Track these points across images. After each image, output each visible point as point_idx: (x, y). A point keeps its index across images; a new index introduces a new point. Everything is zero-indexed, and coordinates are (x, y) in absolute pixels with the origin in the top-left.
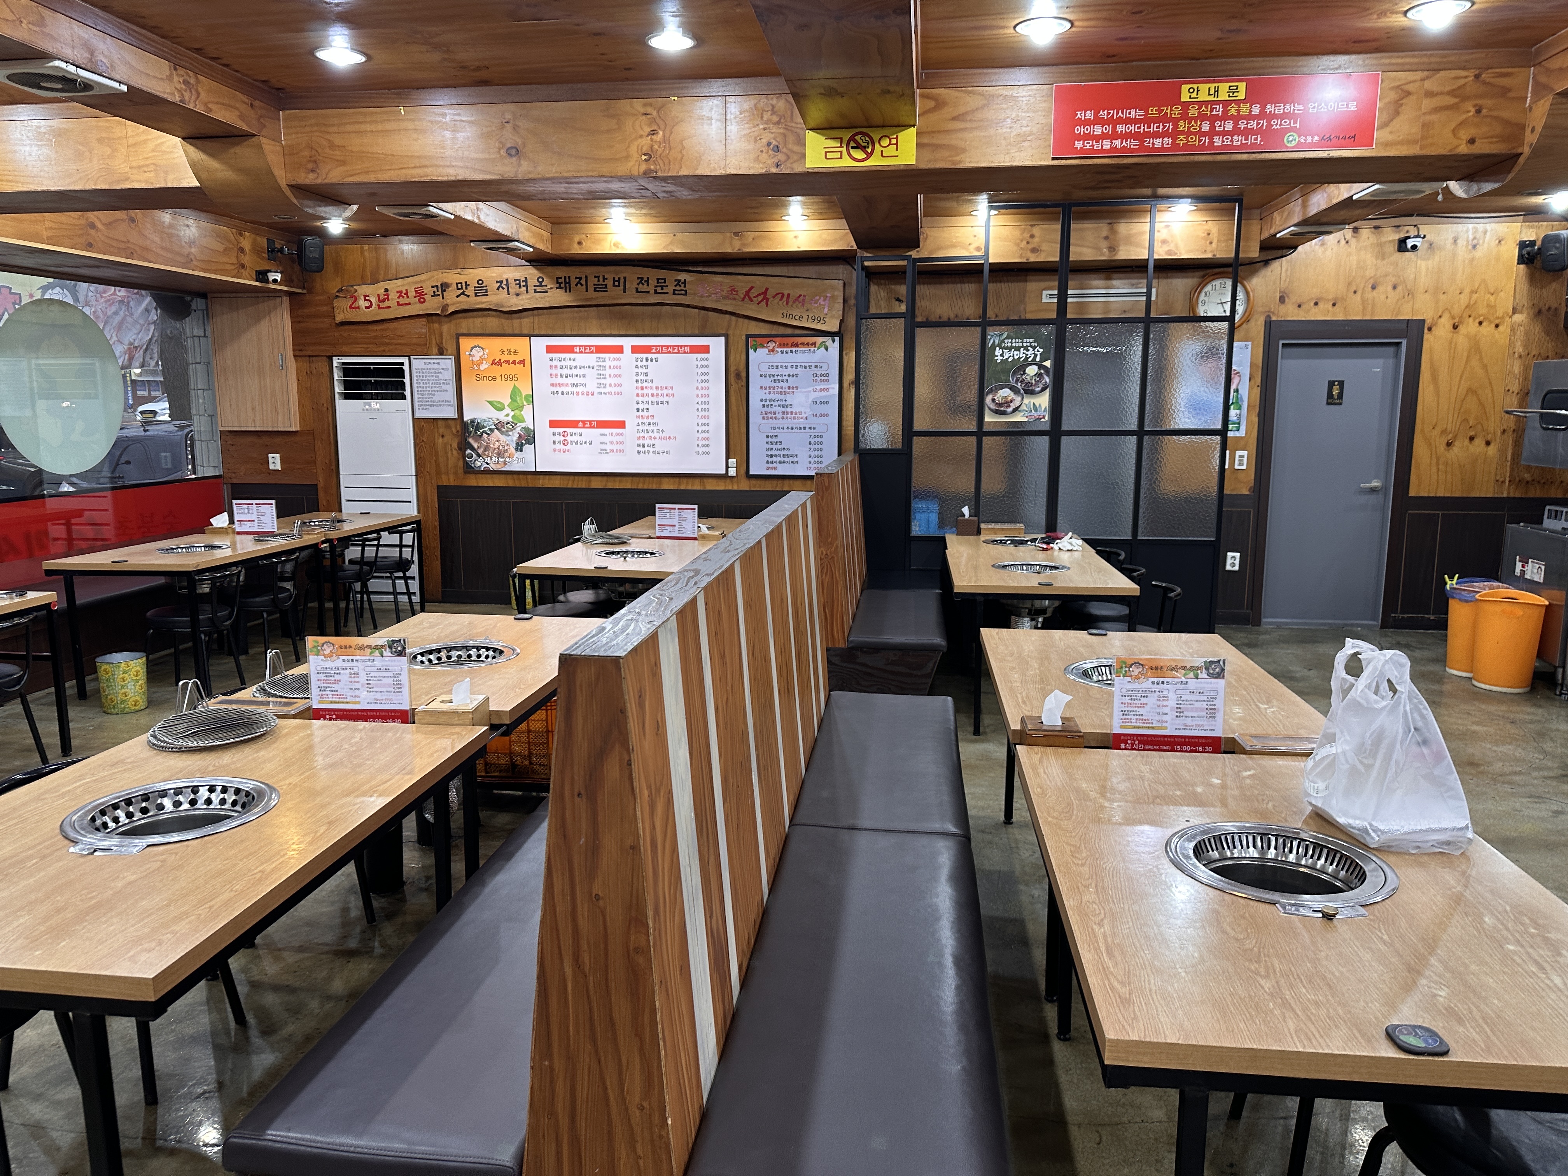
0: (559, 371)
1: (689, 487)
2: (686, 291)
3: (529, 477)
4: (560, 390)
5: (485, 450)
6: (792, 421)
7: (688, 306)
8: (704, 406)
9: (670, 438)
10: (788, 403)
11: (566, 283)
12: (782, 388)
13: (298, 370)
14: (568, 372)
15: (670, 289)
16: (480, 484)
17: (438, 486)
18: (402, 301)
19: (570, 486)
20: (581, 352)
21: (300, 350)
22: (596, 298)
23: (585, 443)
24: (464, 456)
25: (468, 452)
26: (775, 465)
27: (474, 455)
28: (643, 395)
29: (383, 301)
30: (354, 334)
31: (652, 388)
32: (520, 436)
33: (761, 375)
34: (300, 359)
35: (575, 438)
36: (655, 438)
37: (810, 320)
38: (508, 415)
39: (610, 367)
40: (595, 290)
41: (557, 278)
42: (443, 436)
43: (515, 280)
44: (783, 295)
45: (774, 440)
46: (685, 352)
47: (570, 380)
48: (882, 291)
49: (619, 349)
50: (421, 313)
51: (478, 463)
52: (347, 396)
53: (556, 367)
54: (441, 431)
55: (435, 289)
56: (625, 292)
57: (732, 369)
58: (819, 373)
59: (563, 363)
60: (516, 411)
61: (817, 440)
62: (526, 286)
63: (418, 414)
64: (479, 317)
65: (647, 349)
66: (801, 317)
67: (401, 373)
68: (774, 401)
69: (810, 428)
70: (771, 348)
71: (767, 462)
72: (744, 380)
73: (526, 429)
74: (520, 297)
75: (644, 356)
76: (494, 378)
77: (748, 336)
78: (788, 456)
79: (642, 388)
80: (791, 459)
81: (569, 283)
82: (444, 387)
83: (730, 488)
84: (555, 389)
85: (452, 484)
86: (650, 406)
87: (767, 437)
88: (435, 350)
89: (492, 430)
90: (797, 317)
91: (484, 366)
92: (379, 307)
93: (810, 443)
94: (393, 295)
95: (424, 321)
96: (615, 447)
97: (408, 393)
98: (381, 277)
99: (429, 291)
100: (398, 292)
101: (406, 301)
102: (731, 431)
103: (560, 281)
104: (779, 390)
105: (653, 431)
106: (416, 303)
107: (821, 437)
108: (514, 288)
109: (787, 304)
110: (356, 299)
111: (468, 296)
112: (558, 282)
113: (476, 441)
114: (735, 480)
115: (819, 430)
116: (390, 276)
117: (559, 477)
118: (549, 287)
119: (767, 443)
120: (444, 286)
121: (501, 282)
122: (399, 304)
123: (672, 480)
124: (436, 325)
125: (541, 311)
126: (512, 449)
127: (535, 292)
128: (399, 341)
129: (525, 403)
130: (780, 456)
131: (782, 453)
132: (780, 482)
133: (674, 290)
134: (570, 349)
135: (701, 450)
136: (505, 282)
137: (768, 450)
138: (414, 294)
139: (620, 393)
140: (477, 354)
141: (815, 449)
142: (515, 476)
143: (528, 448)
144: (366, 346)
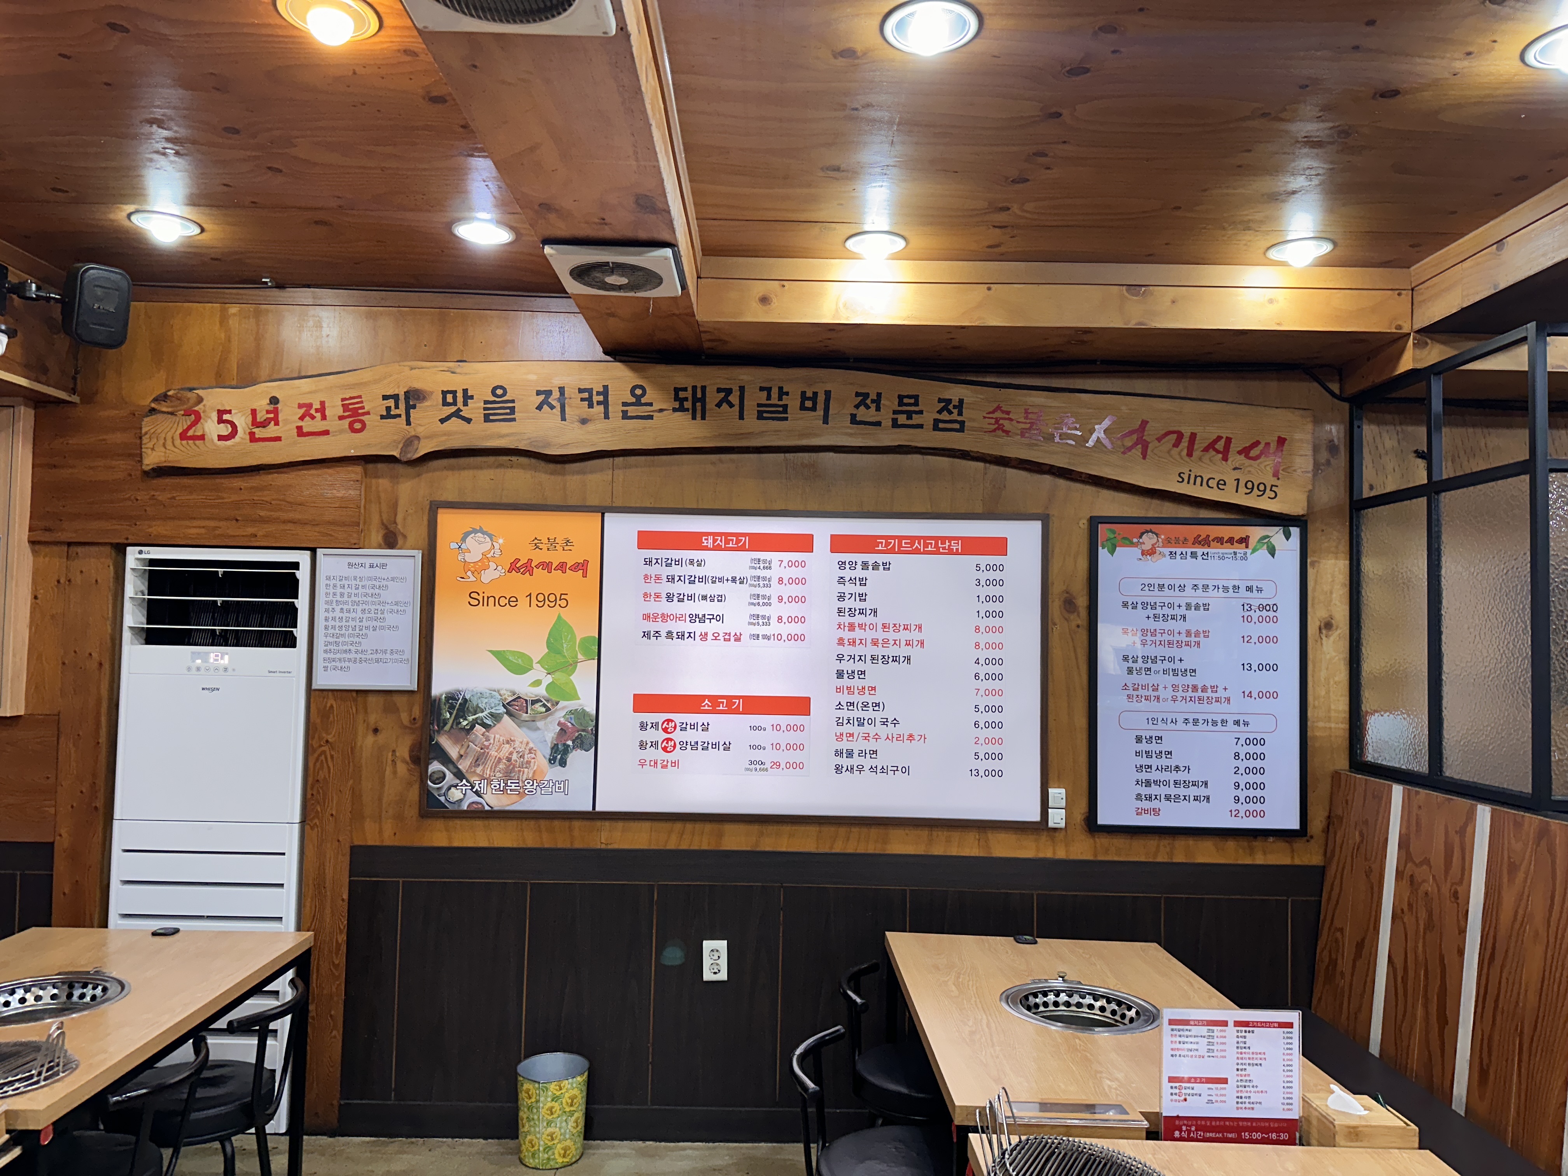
0: (666, 588)
1: (954, 851)
2: (962, 423)
3: (577, 824)
4: (663, 628)
5: (477, 762)
6: (1197, 707)
7: (965, 455)
8: (991, 669)
9: (911, 737)
10: (1186, 665)
11: (695, 400)
12: (1171, 632)
13: (36, 573)
14: (687, 589)
15: (928, 418)
16: (456, 844)
17: (352, 848)
18: (308, 425)
19: (671, 846)
20: (717, 548)
21: (47, 530)
22: (762, 433)
23: (715, 746)
24: (423, 776)
25: (435, 766)
26: (1155, 804)
27: (449, 776)
28: (853, 643)
29: (264, 424)
30: (183, 497)
31: (873, 627)
32: (563, 731)
33: (1125, 605)
34: (44, 549)
35: (691, 736)
36: (877, 737)
37: (1242, 489)
38: (537, 683)
39: (781, 580)
40: (760, 416)
41: (677, 390)
42: (376, 731)
43: (581, 391)
44: (1180, 435)
45: (1154, 747)
46: (951, 552)
47: (689, 607)
48: (1386, 436)
49: (804, 543)
50: (352, 453)
51: (456, 794)
52: (152, 638)
53: (658, 578)
54: (373, 718)
55: (391, 403)
56: (826, 421)
57: (1057, 589)
58: (1255, 603)
59: (675, 570)
60: (558, 675)
61: (1252, 749)
62: (605, 403)
63: (322, 681)
64: (490, 467)
65: (866, 544)
66: (1221, 484)
67: (290, 586)
68: (1154, 661)
69: (1237, 723)
70: (1147, 547)
71: (1139, 797)
72: (1084, 613)
73: (579, 714)
74: (590, 427)
75: (859, 558)
76: (512, 601)
77: (1094, 522)
78: (1186, 784)
79: (852, 627)
80: (1193, 791)
81: (703, 400)
82: (391, 620)
83: (1049, 854)
84: (652, 627)
85: (387, 843)
86: (867, 666)
87: (1139, 739)
88: (377, 536)
89: (496, 717)
90: (1212, 483)
91: (490, 575)
92: (253, 438)
93: (1237, 756)
94: (289, 414)
95: (356, 471)
96: (783, 757)
97: (301, 632)
98: (264, 373)
99: (374, 405)
100: (300, 406)
101: (317, 425)
102: (1051, 724)
103: (682, 394)
104: (1166, 637)
105: (872, 722)
106: (341, 431)
107: (1262, 742)
108: (576, 408)
109: (1190, 454)
110: (198, 418)
111: (468, 421)
112: (677, 398)
113: (457, 741)
114: (1061, 835)
115: (1257, 728)
116: (286, 373)
117: (647, 825)
118: (656, 407)
119: (1137, 754)
120: (413, 397)
121: (548, 393)
122: (300, 433)
123: (914, 833)
124: (384, 483)
125: (632, 459)
126: (541, 760)
127: (625, 416)
128: (291, 515)
129: (580, 657)
130: (1166, 783)
131: (1173, 776)
132: (1165, 842)
133: (936, 422)
134: (693, 541)
135: (983, 765)
136: (556, 394)
137: (1140, 769)
138: (340, 411)
139: (800, 638)
140: (476, 547)
141: (1248, 771)
142: (543, 823)
143: (579, 759)
144: (212, 524)
